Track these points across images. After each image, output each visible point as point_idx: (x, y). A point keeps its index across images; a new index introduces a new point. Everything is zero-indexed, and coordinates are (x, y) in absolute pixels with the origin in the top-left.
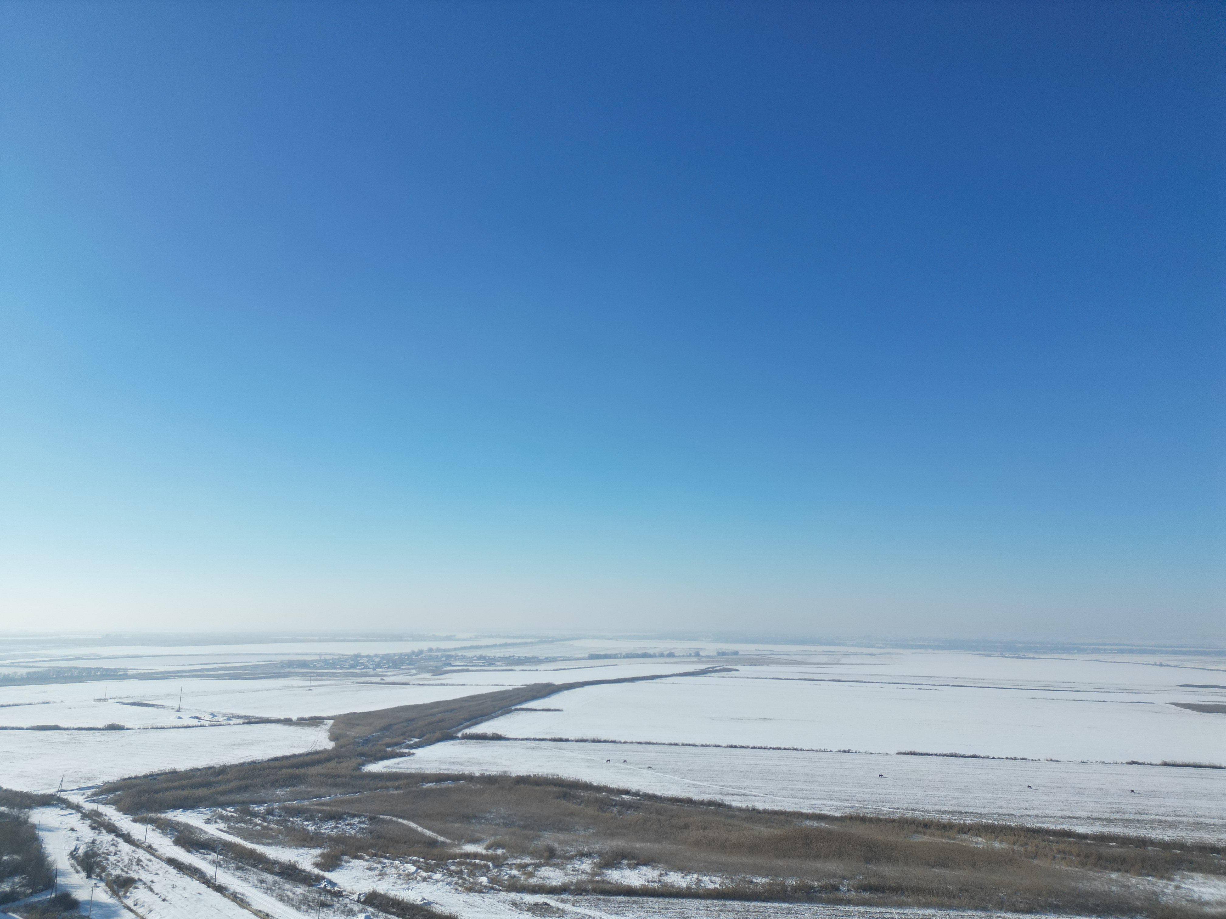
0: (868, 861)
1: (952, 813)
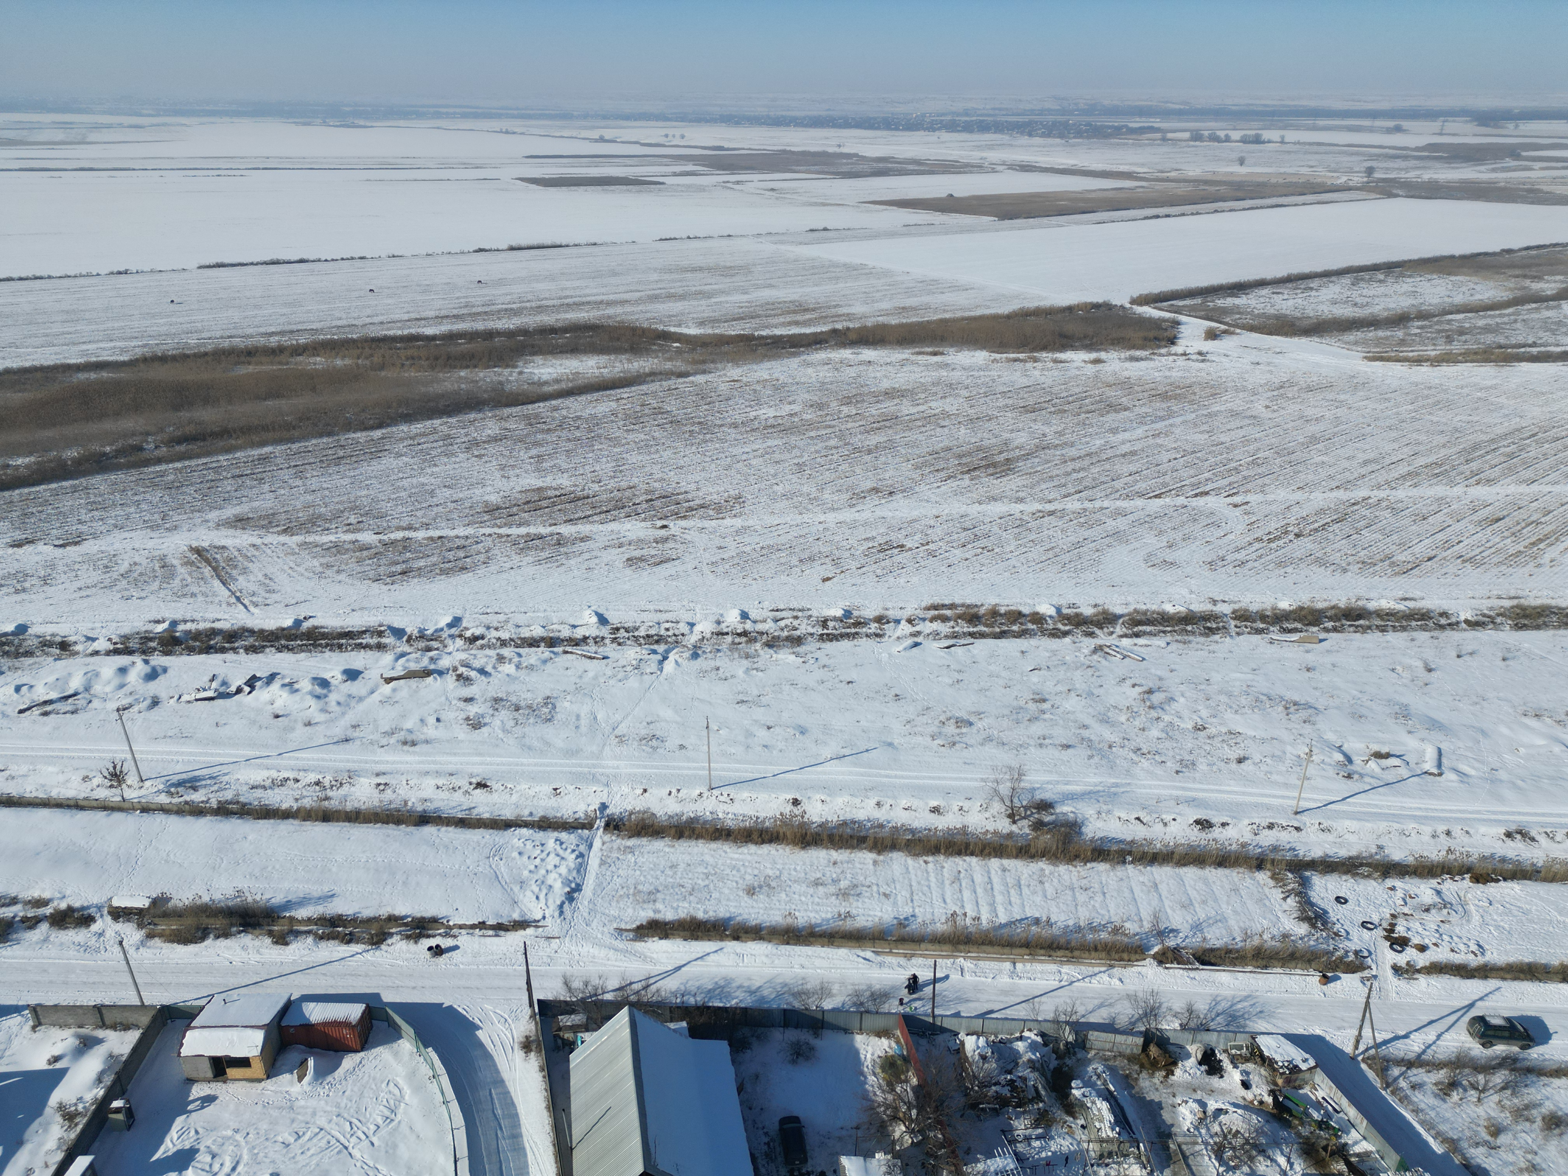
0: (177, 408)
1: (282, 333)
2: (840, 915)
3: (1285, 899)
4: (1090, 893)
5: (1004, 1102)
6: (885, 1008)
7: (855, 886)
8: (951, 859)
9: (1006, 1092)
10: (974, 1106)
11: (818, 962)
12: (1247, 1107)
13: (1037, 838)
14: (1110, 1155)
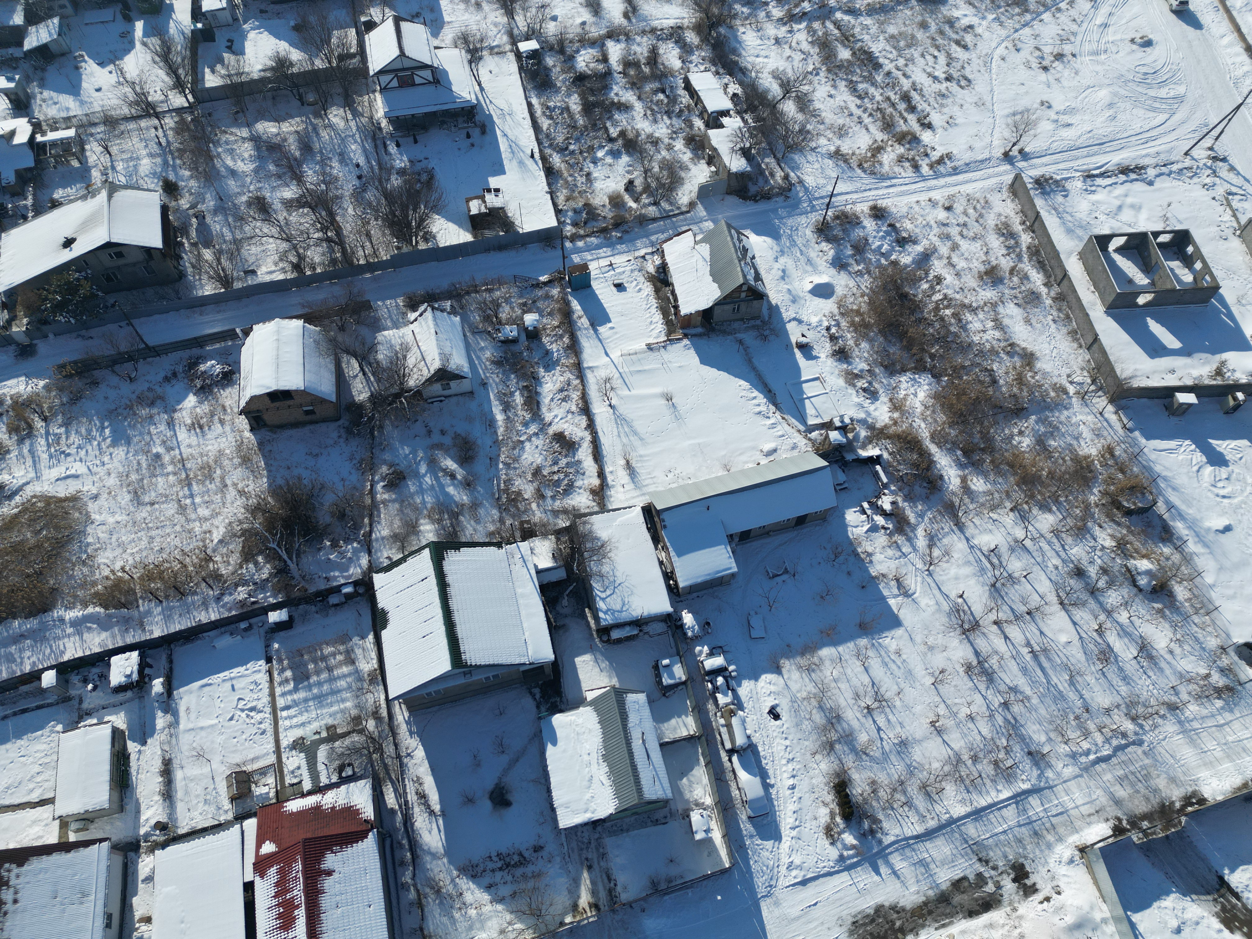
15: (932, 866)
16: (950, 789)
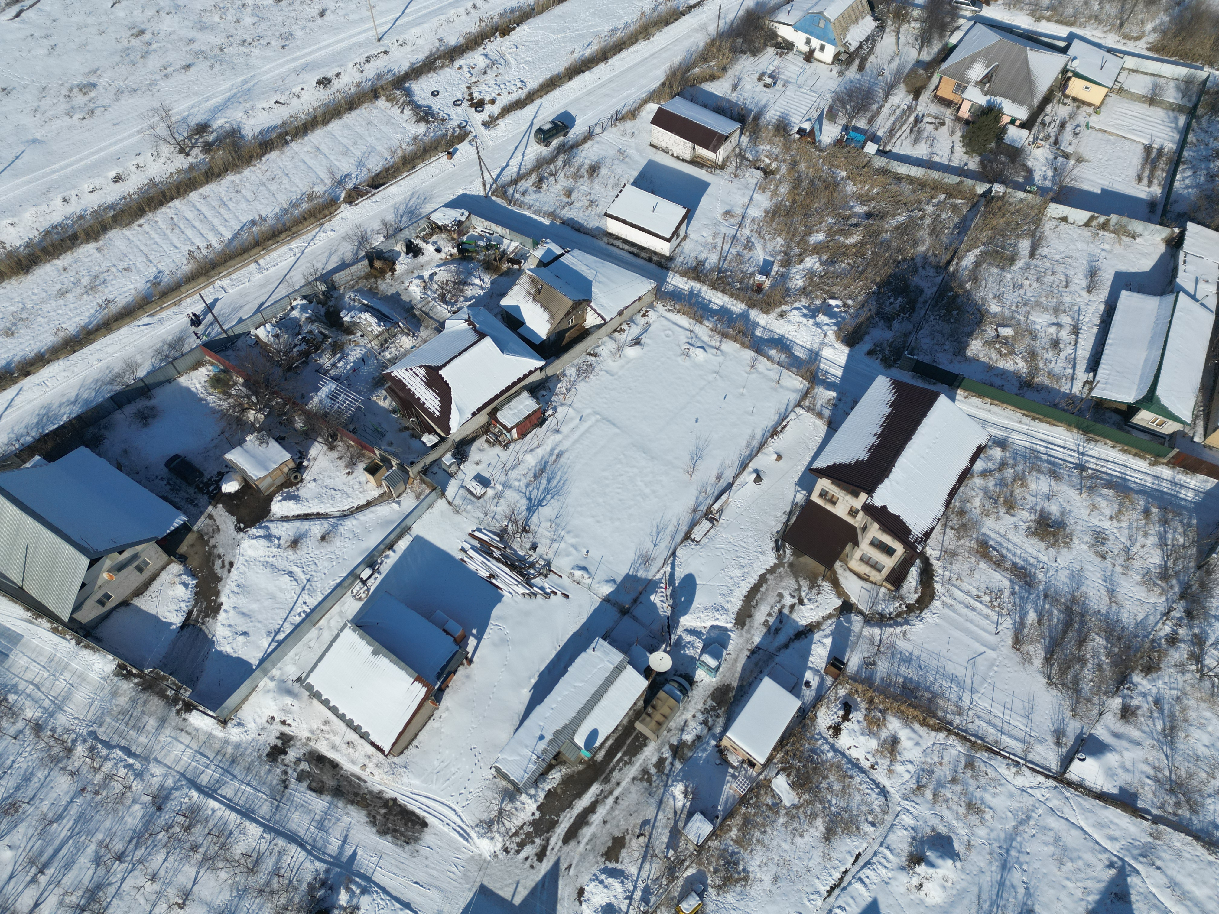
2: (101, 306)
3: (402, 112)
4: (276, 180)
5: (306, 354)
6: (186, 348)
7: (96, 277)
8: (159, 212)
9: (304, 347)
10: (290, 369)
11: (110, 350)
12: (445, 263)
13: (213, 158)
14: (386, 341)
15: (317, 818)
16: (238, 849)
